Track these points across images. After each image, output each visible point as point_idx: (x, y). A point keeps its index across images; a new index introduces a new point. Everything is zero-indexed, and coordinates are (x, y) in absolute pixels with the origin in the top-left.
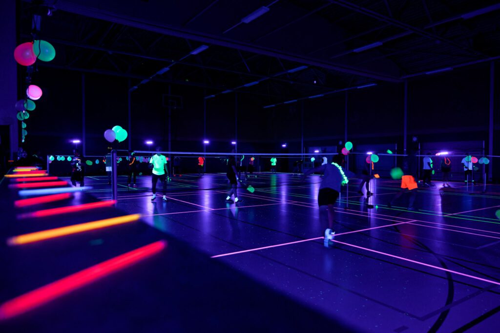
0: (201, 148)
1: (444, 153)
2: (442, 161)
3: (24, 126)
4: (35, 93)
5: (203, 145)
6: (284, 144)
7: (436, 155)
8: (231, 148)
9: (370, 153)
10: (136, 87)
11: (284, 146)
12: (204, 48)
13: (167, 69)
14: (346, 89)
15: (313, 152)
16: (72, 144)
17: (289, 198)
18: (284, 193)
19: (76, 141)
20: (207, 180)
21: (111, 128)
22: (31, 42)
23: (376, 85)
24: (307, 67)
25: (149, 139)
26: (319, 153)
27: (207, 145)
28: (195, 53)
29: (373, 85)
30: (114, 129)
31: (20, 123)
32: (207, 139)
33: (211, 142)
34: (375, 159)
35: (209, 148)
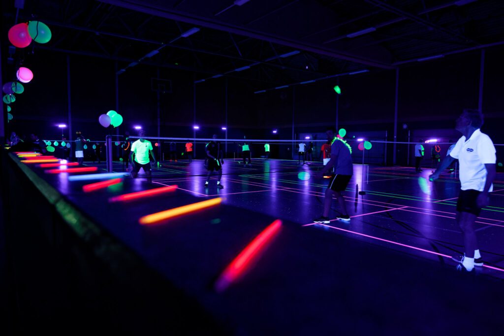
0: (190, 133)
1: (433, 141)
2: (432, 149)
3: (9, 109)
4: (25, 76)
5: (193, 130)
6: (275, 130)
7: (426, 142)
8: (222, 135)
9: (360, 140)
10: (124, 70)
11: (275, 132)
12: (194, 31)
13: (156, 52)
14: (337, 75)
15: (304, 139)
16: (57, 128)
17: (279, 184)
18: (274, 179)
19: (62, 126)
20: (197, 166)
21: (106, 113)
22: (25, 23)
23: (368, 71)
24: (299, 52)
25: (138, 124)
26: (310, 139)
27: (197, 131)
28: (185, 35)
29: (366, 71)
30: (109, 113)
31: (5, 106)
32: (197, 124)
33: (201, 128)
34: (368, 146)
35: (199, 134)
